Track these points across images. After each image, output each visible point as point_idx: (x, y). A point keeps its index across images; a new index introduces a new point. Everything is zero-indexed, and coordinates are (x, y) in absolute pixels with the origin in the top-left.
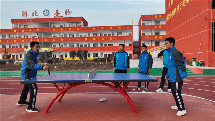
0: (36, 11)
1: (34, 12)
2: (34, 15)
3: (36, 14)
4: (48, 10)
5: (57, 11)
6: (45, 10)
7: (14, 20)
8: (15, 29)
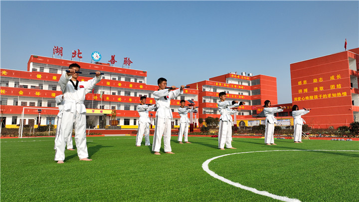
0: (79, 50)
2: (75, 56)
3: (80, 55)
5: (113, 57)
7: (38, 57)
8: (39, 73)
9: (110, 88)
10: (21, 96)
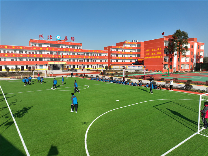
1: (49, 36)
3: (51, 38)
5: (66, 37)
7: (33, 40)
8: (34, 47)
9: (66, 52)
10: (28, 57)
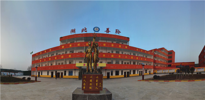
0: (85, 28)
1: (83, 29)
2: (83, 31)
4: (98, 28)
6: (95, 27)
